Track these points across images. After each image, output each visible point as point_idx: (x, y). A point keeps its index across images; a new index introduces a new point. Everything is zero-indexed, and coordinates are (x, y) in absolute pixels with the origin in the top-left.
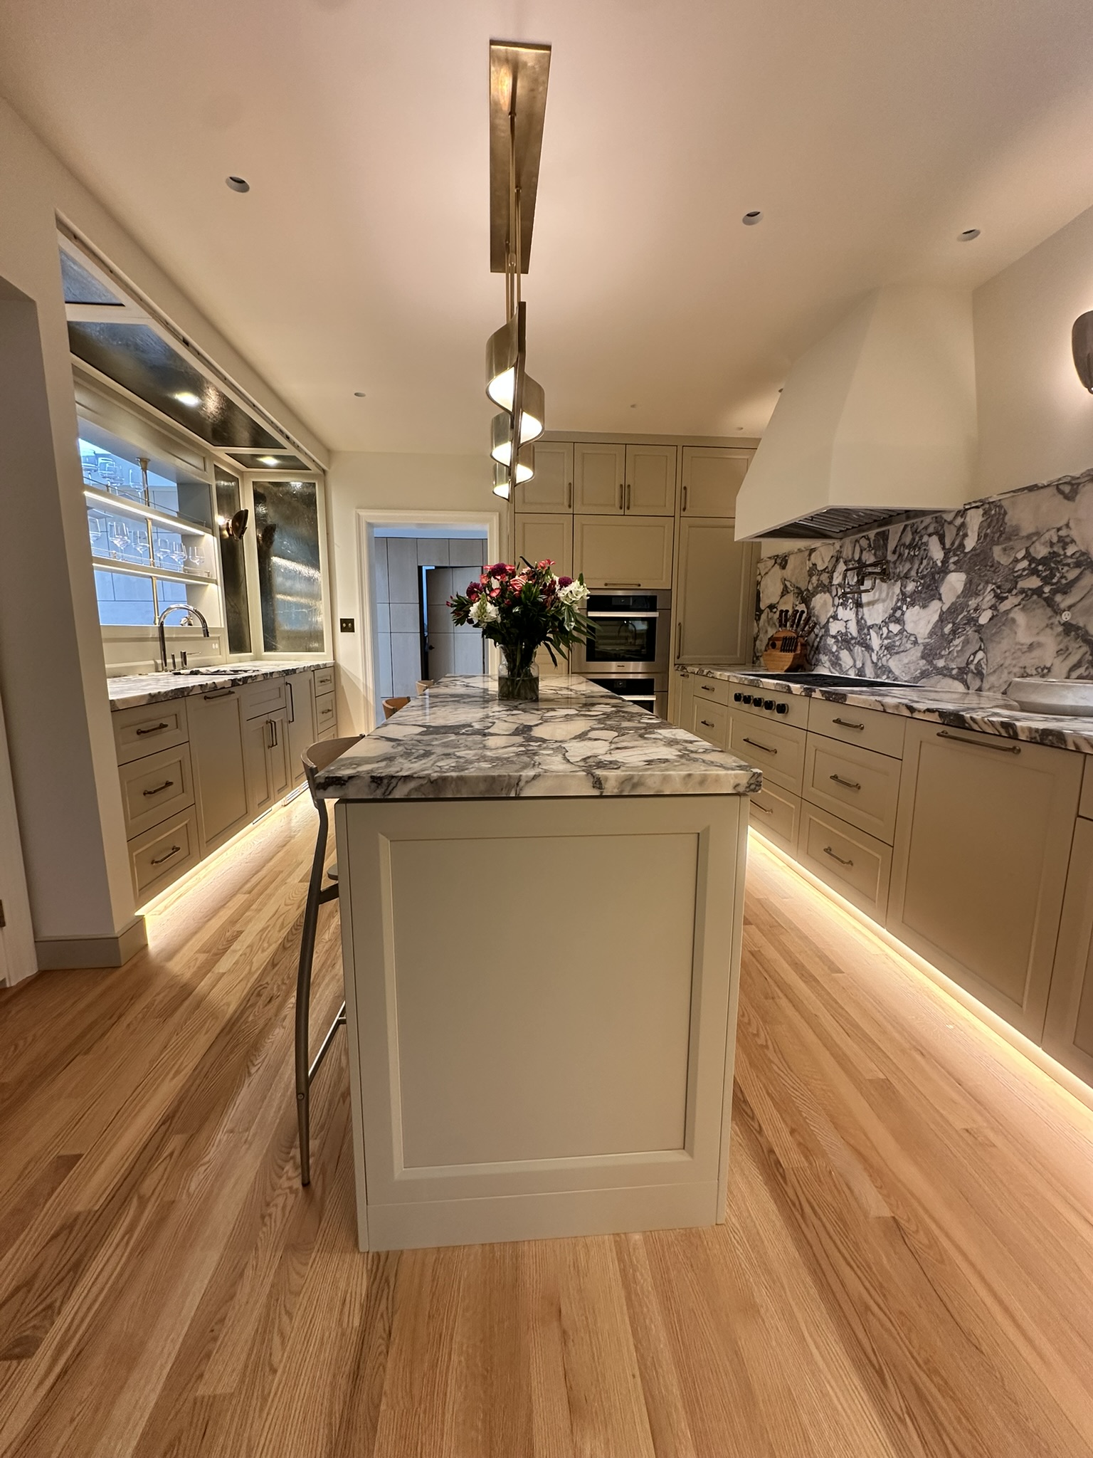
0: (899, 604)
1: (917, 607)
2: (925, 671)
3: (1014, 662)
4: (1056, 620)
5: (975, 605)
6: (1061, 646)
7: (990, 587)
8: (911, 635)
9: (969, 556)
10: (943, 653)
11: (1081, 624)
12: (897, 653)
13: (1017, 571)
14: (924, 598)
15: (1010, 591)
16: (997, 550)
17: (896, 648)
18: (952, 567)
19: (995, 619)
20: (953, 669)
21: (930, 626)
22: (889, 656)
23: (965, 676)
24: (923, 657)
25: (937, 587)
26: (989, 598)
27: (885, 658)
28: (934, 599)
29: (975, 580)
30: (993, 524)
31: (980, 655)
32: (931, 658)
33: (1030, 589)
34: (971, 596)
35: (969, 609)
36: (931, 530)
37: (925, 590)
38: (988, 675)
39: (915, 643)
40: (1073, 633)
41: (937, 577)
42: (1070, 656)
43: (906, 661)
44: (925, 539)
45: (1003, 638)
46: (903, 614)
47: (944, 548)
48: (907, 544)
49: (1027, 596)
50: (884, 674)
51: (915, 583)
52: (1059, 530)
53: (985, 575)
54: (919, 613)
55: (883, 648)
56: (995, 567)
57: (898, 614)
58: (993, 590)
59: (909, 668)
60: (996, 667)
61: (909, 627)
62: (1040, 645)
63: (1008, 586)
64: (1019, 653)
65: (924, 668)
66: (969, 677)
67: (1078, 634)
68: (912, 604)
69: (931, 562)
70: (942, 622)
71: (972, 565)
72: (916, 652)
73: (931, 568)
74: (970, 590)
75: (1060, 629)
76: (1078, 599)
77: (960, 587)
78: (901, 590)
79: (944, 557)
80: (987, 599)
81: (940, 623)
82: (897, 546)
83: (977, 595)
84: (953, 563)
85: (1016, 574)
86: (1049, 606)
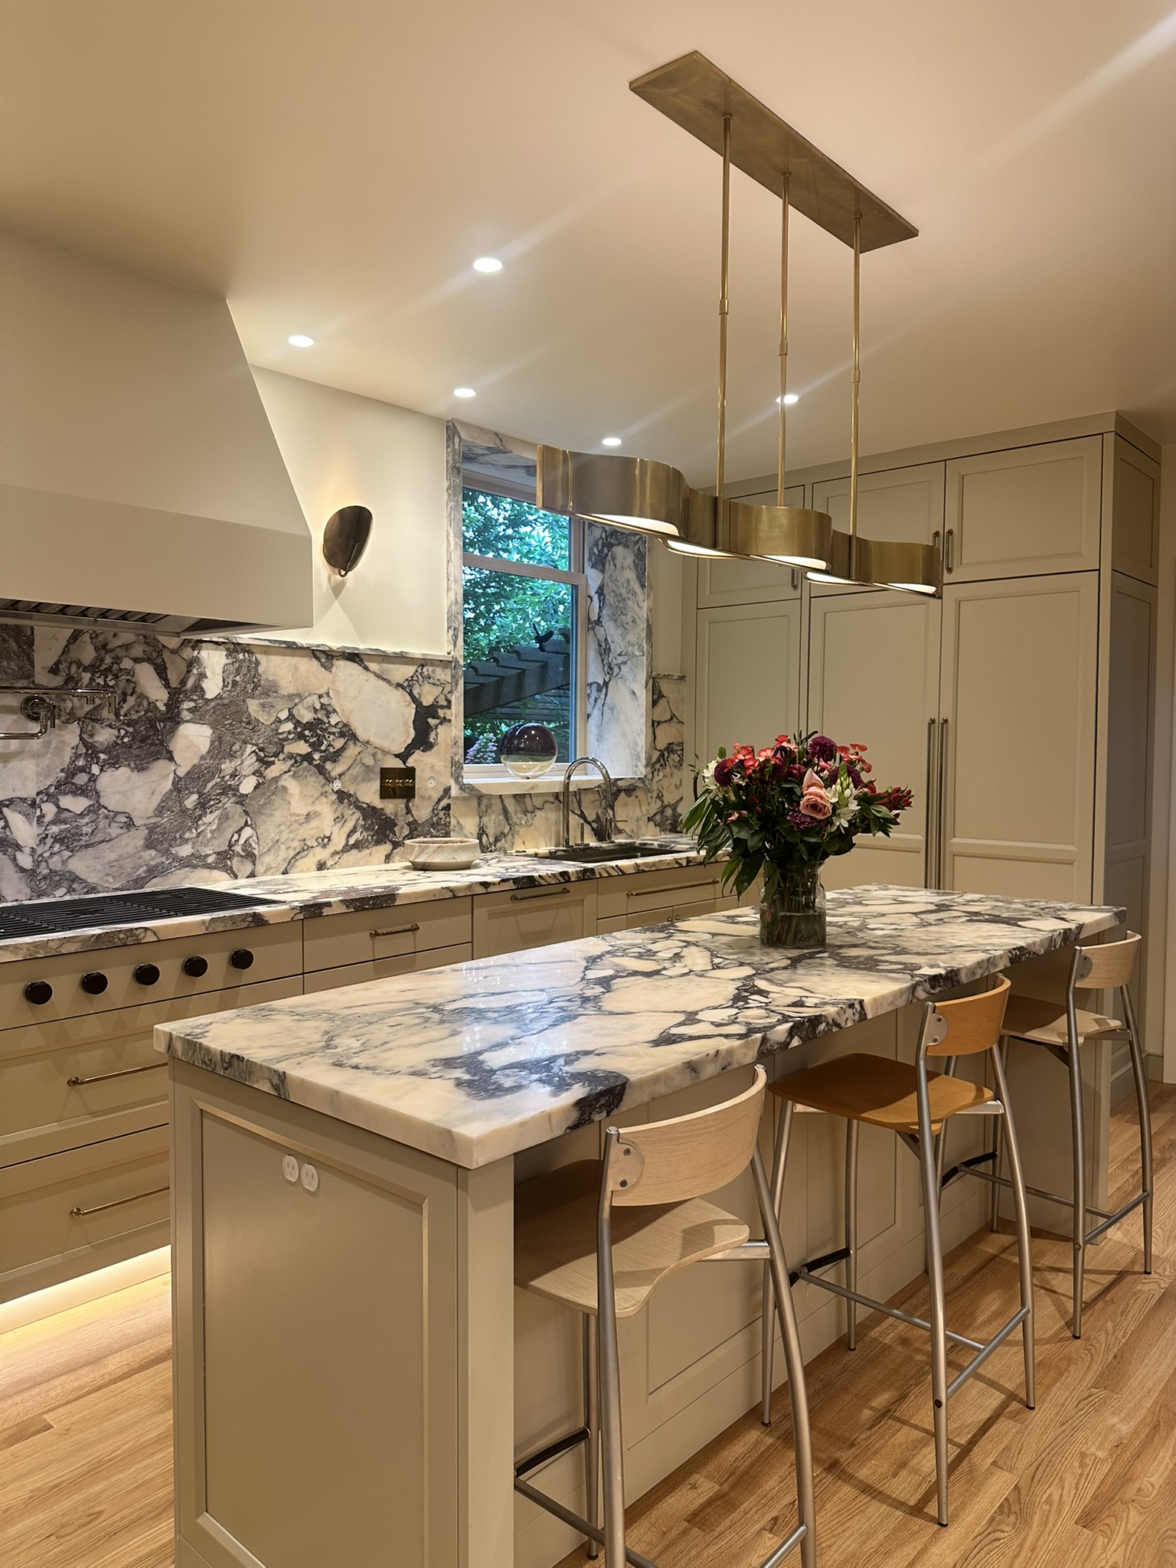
0: (81, 763)
1: (123, 770)
2: (156, 866)
3: (292, 836)
4: (328, 789)
5: (232, 770)
7: (249, 749)
8: (117, 813)
9: (213, 704)
10: (187, 835)
11: (352, 792)
12: (87, 846)
13: (281, 734)
14: (139, 756)
15: (276, 755)
16: (253, 706)
17: (87, 838)
18: (186, 715)
19: (261, 787)
20: (207, 856)
21: (157, 800)
22: (67, 854)
23: (229, 862)
24: (149, 845)
25: (162, 743)
26: (249, 763)
27: (56, 858)
28: (158, 759)
30: (244, 670)
31: (247, 832)
32: (166, 845)
33: (300, 755)
34: (224, 758)
35: (222, 775)
36: (138, 651)
37: (137, 744)
38: (261, 855)
39: (130, 824)
40: (346, 801)
41: (160, 726)
42: (346, 823)
43: (113, 856)
44: (127, 664)
45: (275, 810)
46: (93, 779)
47: (167, 685)
48: (87, 662)
49: (296, 762)
50: (58, 886)
51: (116, 732)
52: (320, 697)
53: (240, 733)
54: (129, 778)
55: (49, 841)
56: (253, 725)
57: (81, 779)
58: (254, 751)
59: (121, 867)
60: (270, 844)
61: (111, 800)
62: (317, 814)
63: (273, 749)
64: (296, 825)
65: (153, 863)
66: (235, 863)
67: (350, 801)
68: (114, 763)
69: (145, 703)
70: (179, 791)
71: (219, 718)
72: (134, 841)
73: (146, 712)
74: (221, 749)
77: (204, 745)
78: (81, 739)
79: (170, 699)
80: (247, 763)
81: (175, 793)
82: (58, 663)
83: (232, 756)
84: (188, 710)
85: (281, 737)
86: (321, 774)
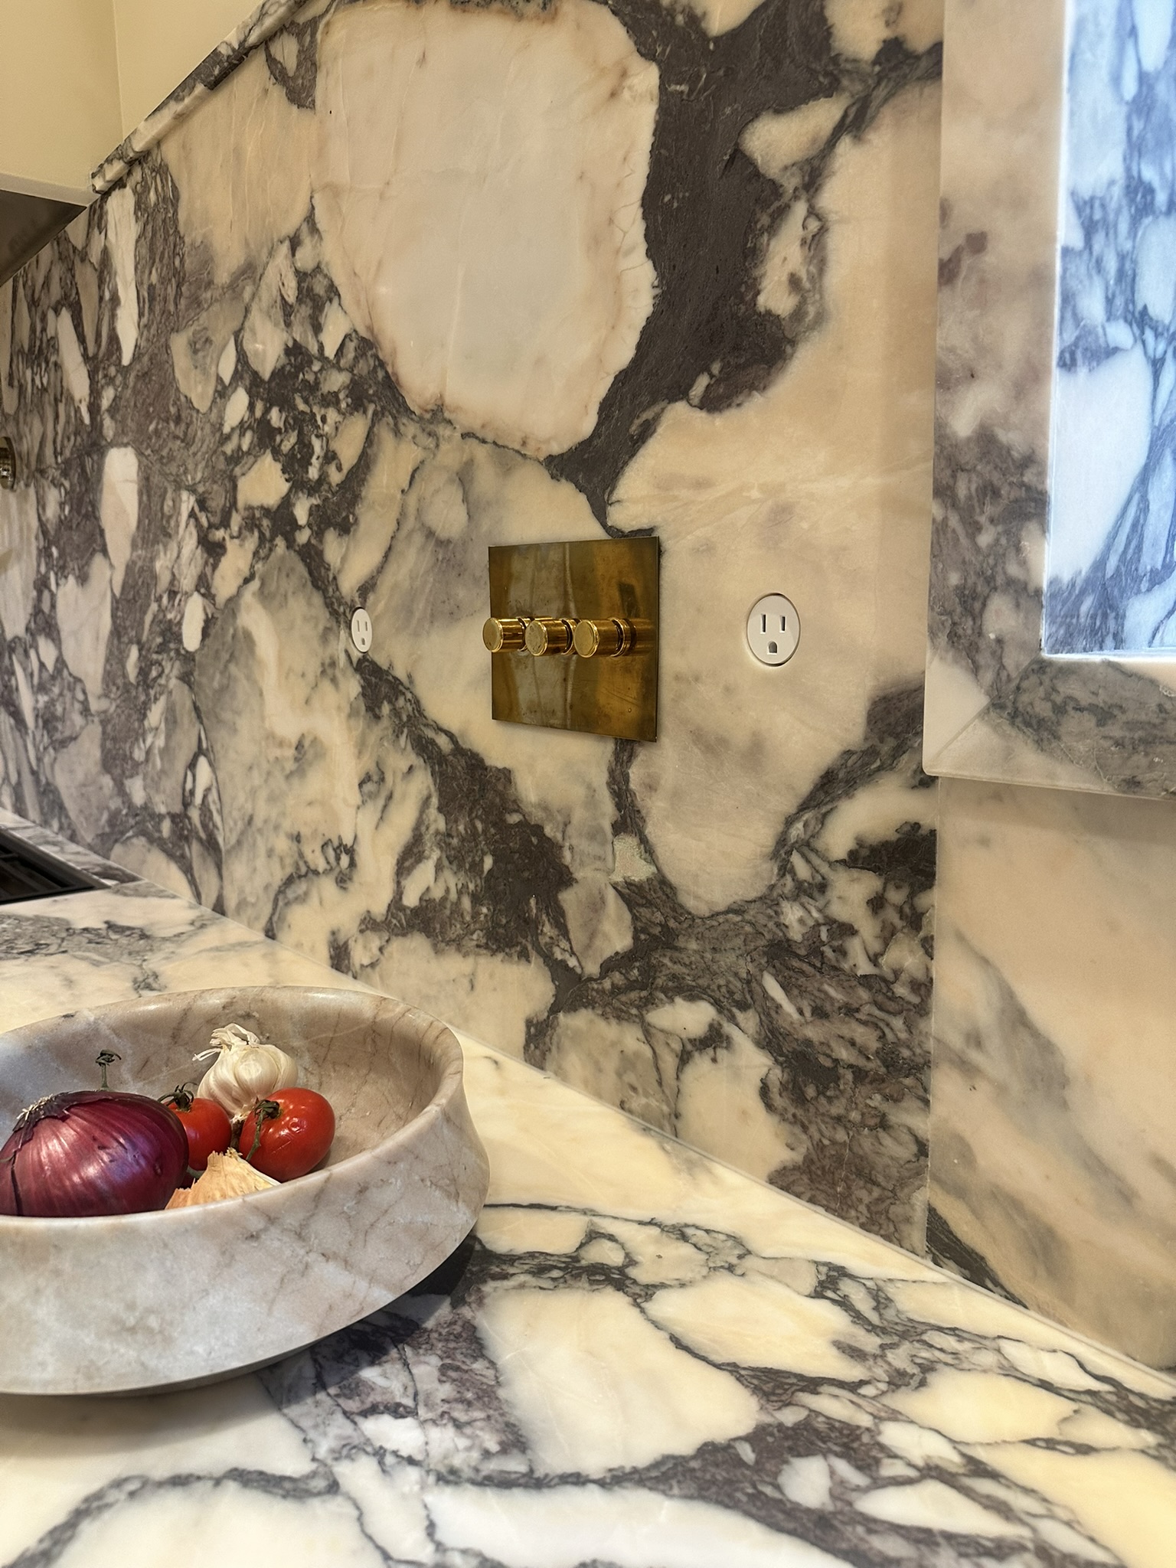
0: (43, 567)
1: (72, 580)
3: (274, 812)
4: (338, 647)
5: (169, 576)
6: (368, 763)
8: (76, 680)
9: (133, 380)
10: (137, 754)
11: (400, 673)
12: (63, 743)
13: (228, 437)
14: (79, 547)
15: (225, 523)
16: (180, 357)
17: (60, 725)
19: (212, 631)
20: (162, 818)
21: (102, 652)
23: (187, 850)
24: (105, 763)
25: (93, 507)
26: (189, 551)
27: (48, 759)
28: (94, 552)
29: (156, 479)
30: (160, 247)
31: (204, 772)
32: (119, 769)
33: (266, 511)
34: (156, 541)
35: (159, 591)
37: (76, 518)
38: (229, 852)
39: (87, 710)
40: (386, 709)
41: (89, 465)
42: (392, 807)
44: (51, 324)
45: (238, 713)
46: (53, 603)
47: (85, 356)
48: (26, 348)
49: (262, 538)
51: (57, 492)
52: (295, 243)
53: (171, 458)
54: (77, 600)
55: (40, 722)
56: (185, 420)
57: (46, 602)
58: (193, 514)
61: (70, 654)
62: (318, 747)
63: (217, 502)
64: (280, 778)
65: (111, 802)
66: (195, 855)
67: (399, 714)
68: (63, 569)
69: (73, 412)
70: (119, 637)
71: (143, 417)
72: (93, 744)
73: (76, 435)
74: (152, 516)
75: (352, 686)
76: (377, 557)
77: (132, 506)
78: (38, 515)
79: (91, 388)
80: (186, 552)
81: (116, 641)
83: (166, 534)
84: (109, 410)
85: (229, 448)
86: (316, 585)
